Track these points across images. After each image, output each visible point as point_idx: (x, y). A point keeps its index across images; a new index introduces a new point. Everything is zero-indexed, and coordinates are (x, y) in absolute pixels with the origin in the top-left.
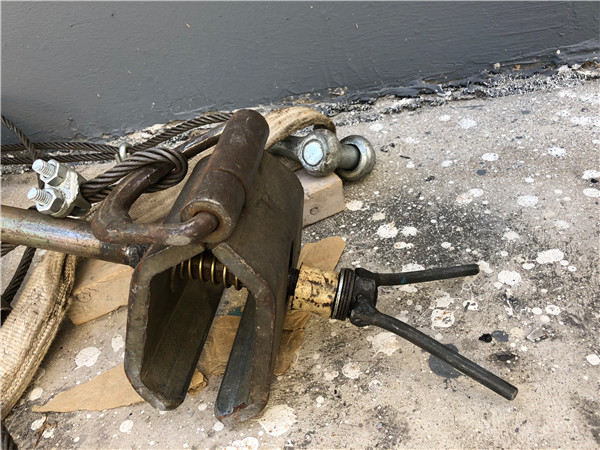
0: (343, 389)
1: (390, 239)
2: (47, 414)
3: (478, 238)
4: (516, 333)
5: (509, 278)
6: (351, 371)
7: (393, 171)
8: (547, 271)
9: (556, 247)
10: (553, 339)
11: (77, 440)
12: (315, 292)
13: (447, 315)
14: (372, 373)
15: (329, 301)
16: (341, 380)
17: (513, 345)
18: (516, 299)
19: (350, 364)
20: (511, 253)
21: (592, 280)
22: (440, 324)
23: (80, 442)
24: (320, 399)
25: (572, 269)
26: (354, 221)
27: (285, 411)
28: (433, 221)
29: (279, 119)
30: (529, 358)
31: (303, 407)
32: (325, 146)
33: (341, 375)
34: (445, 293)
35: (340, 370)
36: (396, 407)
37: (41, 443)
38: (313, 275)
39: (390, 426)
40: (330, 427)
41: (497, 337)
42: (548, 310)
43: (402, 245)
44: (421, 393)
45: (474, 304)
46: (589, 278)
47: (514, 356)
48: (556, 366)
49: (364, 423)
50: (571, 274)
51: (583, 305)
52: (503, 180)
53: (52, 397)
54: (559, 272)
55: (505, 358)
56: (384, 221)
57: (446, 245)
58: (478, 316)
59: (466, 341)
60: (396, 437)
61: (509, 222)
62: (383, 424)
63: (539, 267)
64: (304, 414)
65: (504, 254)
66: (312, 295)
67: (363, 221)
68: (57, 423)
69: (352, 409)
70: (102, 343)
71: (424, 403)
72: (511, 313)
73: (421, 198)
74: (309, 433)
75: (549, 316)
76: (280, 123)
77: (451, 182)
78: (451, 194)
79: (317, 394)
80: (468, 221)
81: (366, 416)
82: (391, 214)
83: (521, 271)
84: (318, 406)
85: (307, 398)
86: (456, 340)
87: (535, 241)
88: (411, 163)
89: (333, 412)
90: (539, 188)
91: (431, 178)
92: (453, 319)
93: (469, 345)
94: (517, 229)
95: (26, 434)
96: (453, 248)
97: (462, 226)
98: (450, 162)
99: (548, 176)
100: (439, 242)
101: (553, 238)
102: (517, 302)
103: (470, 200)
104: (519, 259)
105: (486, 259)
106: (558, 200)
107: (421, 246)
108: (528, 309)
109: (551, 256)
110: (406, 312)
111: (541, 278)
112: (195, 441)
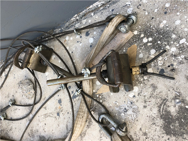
1: (146, 43)
2: (98, 94)
3: (166, 38)
4: (175, 64)
5: (173, 50)
7: (142, 17)
8: (182, 46)
9: (184, 38)
10: (182, 64)
12: (136, 73)
14: (149, 78)
15: (139, 73)
16: (144, 80)
17: (174, 67)
19: (145, 77)
20: (174, 42)
22: (160, 64)
23: (106, 98)
24: (141, 84)
26: (137, 38)
27: (136, 87)
28: (155, 35)
30: (177, 69)
35: (143, 78)
36: (154, 83)
37: (100, 99)
39: (154, 87)
40: (144, 89)
41: (171, 65)
43: (149, 44)
45: (166, 58)
48: (182, 70)
50: (187, 45)
52: (171, 15)
53: (97, 91)
54: (185, 46)
55: (173, 70)
56: (144, 37)
58: (167, 61)
61: (173, 32)
63: (180, 45)
64: (139, 87)
65: (172, 42)
68: (101, 95)
69: (147, 85)
71: (159, 82)
72: (174, 59)
73: (151, 27)
74: (141, 90)
75: (182, 58)
77: (158, 19)
78: (158, 24)
80: (163, 33)
81: (150, 86)
82: (145, 34)
83: (176, 47)
85: (139, 84)
86: (164, 68)
87: (179, 37)
88: (146, 12)
89: (144, 86)
90: (181, 16)
91: (153, 18)
92: (162, 63)
93: (166, 68)
94: (175, 34)
95: (97, 97)
96: (160, 43)
97: (162, 35)
98: (157, 10)
99: (183, 11)
100: (157, 42)
101: (184, 35)
102: (175, 56)
103: (163, 25)
104: (176, 43)
105: (168, 45)
106: (185, 20)
107: (153, 44)
108: (177, 57)
109: (183, 41)
110: (153, 63)
111: (180, 48)
112: (124, 95)
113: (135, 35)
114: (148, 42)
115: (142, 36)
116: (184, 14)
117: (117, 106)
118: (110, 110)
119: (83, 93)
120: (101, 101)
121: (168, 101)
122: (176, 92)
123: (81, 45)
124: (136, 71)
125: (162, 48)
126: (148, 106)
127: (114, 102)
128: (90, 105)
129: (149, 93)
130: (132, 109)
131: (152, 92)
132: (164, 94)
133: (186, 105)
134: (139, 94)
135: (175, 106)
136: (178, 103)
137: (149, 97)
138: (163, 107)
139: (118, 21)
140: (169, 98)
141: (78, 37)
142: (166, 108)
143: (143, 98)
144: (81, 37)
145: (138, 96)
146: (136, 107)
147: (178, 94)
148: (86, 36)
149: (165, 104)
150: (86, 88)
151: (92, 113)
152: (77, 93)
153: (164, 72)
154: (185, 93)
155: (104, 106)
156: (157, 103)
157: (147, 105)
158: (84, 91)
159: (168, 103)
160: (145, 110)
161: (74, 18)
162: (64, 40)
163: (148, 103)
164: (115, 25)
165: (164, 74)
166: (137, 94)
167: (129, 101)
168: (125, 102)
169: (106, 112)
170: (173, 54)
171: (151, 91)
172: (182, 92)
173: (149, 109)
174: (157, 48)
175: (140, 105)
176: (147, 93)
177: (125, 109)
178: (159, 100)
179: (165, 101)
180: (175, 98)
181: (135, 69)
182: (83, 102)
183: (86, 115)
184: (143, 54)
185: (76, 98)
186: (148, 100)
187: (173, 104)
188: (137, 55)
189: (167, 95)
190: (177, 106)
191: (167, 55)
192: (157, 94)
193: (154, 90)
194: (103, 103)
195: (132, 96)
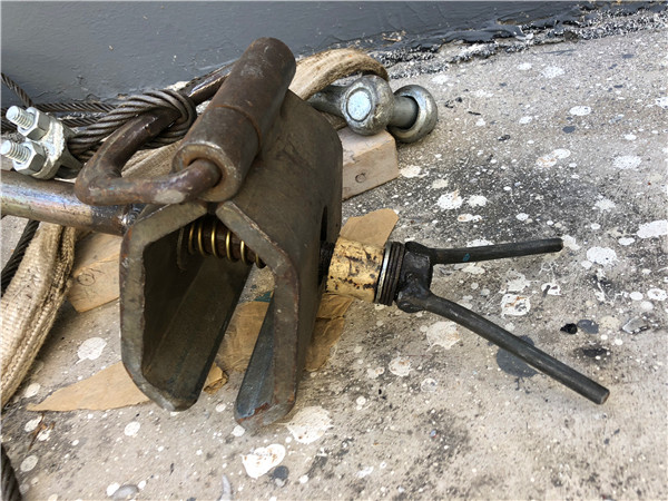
0: (389, 388)
1: (453, 210)
2: (43, 413)
3: (562, 208)
4: (609, 322)
5: (601, 256)
6: (400, 368)
7: (460, 130)
8: (651, 247)
10: (657, 330)
11: (75, 443)
12: (354, 270)
13: (521, 301)
14: (425, 371)
15: (372, 281)
16: (387, 377)
17: (604, 337)
18: (610, 282)
19: (399, 359)
20: (605, 225)
22: (512, 311)
23: (79, 446)
24: (361, 400)
26: (409, 190)
27: (318, 414)
28: (507, 188)
29: (318, 64)
30: (624, 353)
31: (340, 409)
32: (373, 96)
33: (387, 372)
34: (520, 275)
35: (386, 366)
36: (454, 411)
37: (35, 447)
38: (352, 250)
39: (447, 437)
40: (371, 434)
41: (583, 327)
42: (651, 294)
43: (468, 217)
44: (486, 395)
45: (555, 288)
47: (605, 351)
48: (659, 363)
49: (415, 430)
52: (596, 138)
53: (50, 394)
55: (593, 353)
56: (446, 189)
57: (522, 217)
58: (560, 302)
59: (543, 332)
60: (453, 447)
61: (602, 189)
62: (438, 432)
63: (640, 242)
64: (341, 418)
65: (595, 227)
66: (351, 274)
67: (420, 189)
68: (54, 423)
69: (400, 414)
70: (109, 333)
71: (490, 406)
72: (602, 299)
73: (493, 161)
74: (346, 441)
75: (653, 302)
76: (318, 68)
77: (531, 142)
78: (529, 156)
79: (357, 394)
81: (417, 421)
82: (456, 181)
83: (617, 247)
84: (359, 408)
86: (532, 331)
87: (636, 210)
88: (481, 120)
89: (377, 416)
90: (643, 146)
92: (529, 307)
93: (548, 337)
94: (612, 197)
95: (19, 435)
96: (530, 221)
97: (543, 193)
98: (530, 118)
99: (655, 132)
100: (514, 214)
101: (660, 207)
102: (609, 285)
103: (555, 163)
104: (614, 233)
105: (572, 233)
107: (490, 218)
108: (624, 294)
109: (656, 229)
110: (471, 297)
111: (643, 256)
112: (211, 448)
113: (407, 180)
114: (464, 209)
116: (659, 141)
120: (28, 464)
124: (356, 257)
127: (112, 489)
129: (398, 474)
131: (419, 470)
134: (320, 462)
145: (311, 474)
166: (308, 459)
171: (419, 461)
176: (383, 465)
181: (357, 245)
193: (441, 457)
194: (35, 480)
195: (269, 465)
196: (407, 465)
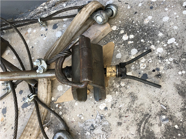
0: (121, 89)
2: (58, 103)
4: (162, 68)
5: (160, 51)
6: (123, 84)
8: (170, 46)
9: (173, 37)
10: (171, 68)
11: (67, 108)
12: (111, 74)
13: (144, 65)
14: (127, 84)
15: (115, 75)
16: (120, 87)
17: (161, 72)
19: (122, 82)
20: (161, 41)
21: (182, 48)
22: (142, 68)
24: (117, 92)
25: (177, 44)
27: (109, 96)
30: (164, 75)
31: (113, 95)
33: (120, 85)
34: (143, 58)
35: (120, 84)
36: (134, 92)
37: (60, 110)
39: (134, 97)
40: (120, 98)
41: (157, 70)
43: (130, 42)
45: (151, 60)
46: (181, 47)
47: (161, 75)
48: (171, 76)
49: (128, 97)
50: (177, 46)
51: (179, 57)
52: (158, 10)
53: (57, 99)
54: (174, 46)
55: (159, 76)
56: (124, 33)
58: (152, 64)
61: (160, 29)
62: (132, 97)
63: (168, 45)
64: (114, 96)
65: (158, 42)
68: (61, 105)
69: (124, 94)
70: (62, 84)
71: (140, 90)
72: (160, 62)
73: (134, 22)
74: (116, 101)
75: (170, 61)
77: (142, 14)
78: (142, 19)
79: (116, 91)
80: (148, 30)
81: (128, 95)
82: (126, 30)
83: (163, 47)
84: (117, 94)
85: (114, 92)
86: (147, 72)
87: (167, 35)
88: (129, 6)
89: (120, 95)
90: (169, 12)
91: (136, 13)
92: (146, 66)
93: (150, 73)
94: (162, 32)
95: (56, 108)
96: (144, 42)
97: (146, 32)
98: (141, 4)
99: (172, 7)
100: (140, 40)
101: (173, 33)
102: (162, 58)
103: (148, 21)
104: (163, 43)
105: (153, 44)
106: (175, 17)
107: (135, 42)
108: (165, 60)
109: (171, 41)
110: (134, 65)
111: (169, 49)
112: (92, 105)
113: (114, 31)
114: (129, 39)
115: (122, 32)
116: (173, 10)
117: (82, 122)
118: (71, 126)
119: (37, 101)
120: (61, 113)
121: (151, 117)
122: (161, 105)
123: (45, 39)
124: (111, 71)
125: (146, 48)
126: (123, 123)
127: (78, 115)
128: (44, 118)
129: (126, 105)
130: (101, 126)
131: (130, 104)
132: (146, 106)
133: (175, 124)
134: (112, 105)
135: (160, 125)
136: (164, 120)
137: (126, 110)
138: (144, 126)
139: (94, 7)
140: (153, 114)
141: (43, 29)
142: (148, 127)
143: (118, 111)
144: (47, 30)
145: (111, 108)
146: (108, 123)
147: (165, 108)
148: (53, 29)
149: (146, 122)
150: (42, 94)
151: (46, 129)
152: (29, 99)
153: (148, 78)
154: (174, 107)
155: (63, 121)
156: (137, 119)
157: (122, 121)
158: (38, 97)
159: (151, 120)
160: (120, 128)
161: (42, 7)
162: (25, 32)
163: (124, 119)
164: (89, 12)
165: (147, 80)
166: (110, 105)
167: (98, 114)
168: (92, 116)
169: (65, 129)
170: (160, 56)
171: (129, 103)
172: (170, 105)
173: (125, 127)
174: (139, 47)
175: (113, 121)
176: (124, 104)
177: (92, 125)
178: (139, 115)
179: (146, 116)
180: (161, 113)
181: (110, 68)
182: (35, 112)
183: (36, 132)
184: (122, 55)
185: (27, 107)
186: (124, 115)
187: (158, 122)
188: (114, 55)
189: (150, 109)
190: (162, 125)
191: (151, 57)
192: (136, 107)
193: (133, 101)
194: (63, 116)
195: (104, 107)
196: (128, 103)
